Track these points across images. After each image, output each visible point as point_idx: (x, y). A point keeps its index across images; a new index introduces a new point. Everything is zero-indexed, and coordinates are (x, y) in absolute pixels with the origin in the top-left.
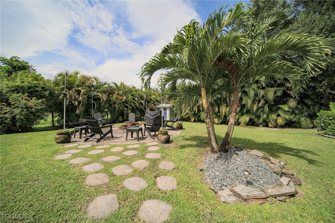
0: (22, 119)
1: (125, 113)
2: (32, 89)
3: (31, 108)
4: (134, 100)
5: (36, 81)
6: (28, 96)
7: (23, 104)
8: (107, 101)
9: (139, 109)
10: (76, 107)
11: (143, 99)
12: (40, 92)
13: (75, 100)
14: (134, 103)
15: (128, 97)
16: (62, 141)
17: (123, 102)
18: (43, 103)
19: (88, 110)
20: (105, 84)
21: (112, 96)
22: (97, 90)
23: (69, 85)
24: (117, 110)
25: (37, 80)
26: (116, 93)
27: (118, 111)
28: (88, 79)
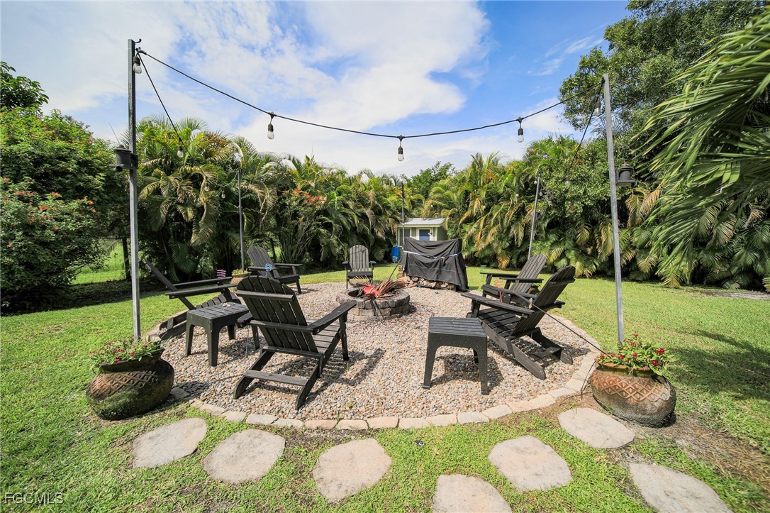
0: (10, 266)
1: (323, 244)
2: (48, 165)
3: (44, 228)
4: (346, 206)
5: (60, 139)
6: (33, 188)
7: (12, 214)
8: (275, 208)
9: (358, 231)
10: (190, 225)
11: (366, 206)
12: (74, 175)
13: (185, 205)
14: (345, 215)
15: (330, 198)
16: (125, 405)
17: (319, 213)
18: (83, 210)
19: (223, 234)
20: (268, 160)
21: (289, 196)
22: (248, 177)
23: (167, 158)
24: (301, 234)
25: (66, 137)
26: (299, 187)
27: (305, 238)
28: (221, 143)
